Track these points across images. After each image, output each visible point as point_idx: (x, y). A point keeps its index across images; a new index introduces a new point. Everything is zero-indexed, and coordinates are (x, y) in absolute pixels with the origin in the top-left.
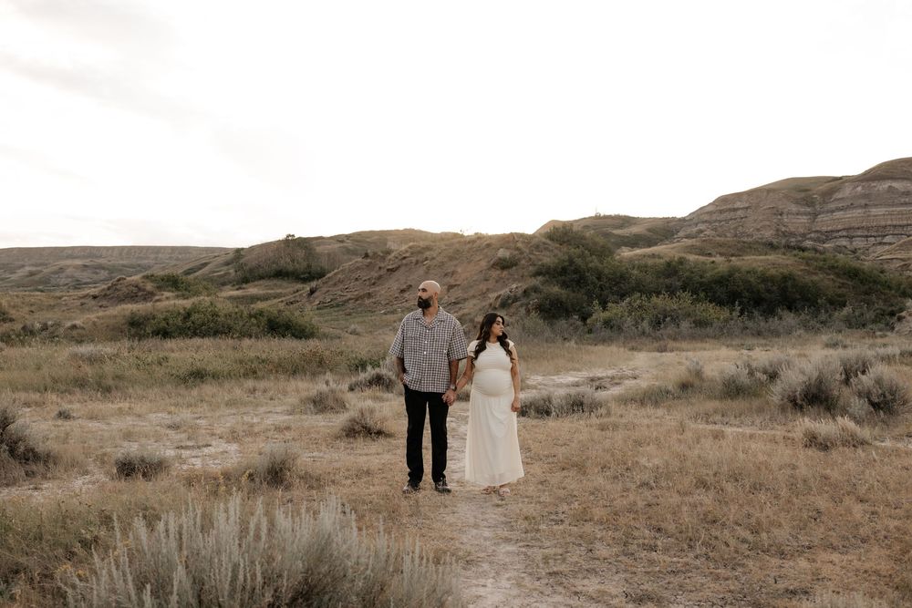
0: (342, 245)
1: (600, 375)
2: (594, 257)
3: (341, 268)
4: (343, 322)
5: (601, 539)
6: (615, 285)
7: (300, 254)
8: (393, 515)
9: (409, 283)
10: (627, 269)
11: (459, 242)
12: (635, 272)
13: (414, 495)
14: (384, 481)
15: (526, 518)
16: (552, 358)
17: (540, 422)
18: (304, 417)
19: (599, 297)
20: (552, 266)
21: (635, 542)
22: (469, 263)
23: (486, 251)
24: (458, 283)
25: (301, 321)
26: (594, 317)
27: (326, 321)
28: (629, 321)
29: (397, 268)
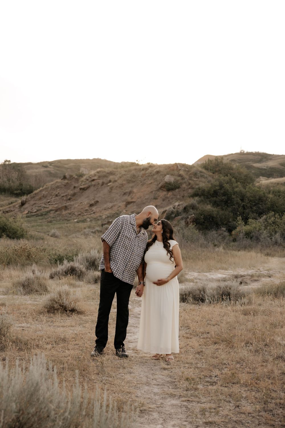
0: (46, 169)
1: (242, 273)
2: (239, 183)
3: (45, 187)
4: (46, 228)
5: (246, 398)
6: (255, 205)
7: (15, 175)
8: (84, 372)
9: (96, 199)
10: (264, 193)
11: (135, 169)
12: (271, 196)
13: (99, 359)
14: (77, 347)
15: (187, 379)
16: (205, 259)
17: (197, 307)
18: (16, 297)
19: (242, 214)
20: (206, 189)
21: (273, 401)
22: (143, 185)
23: (155, 177)
24: (133, 200)
25: (15, 226)
26: (238, 229)
27: (33, 226)
28: (265, 233)
29: (88, 188)
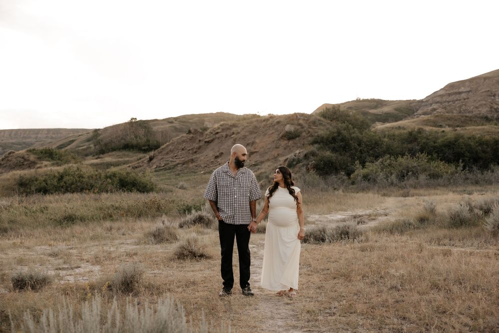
0: (171, 125)
1: (360, 214)
2: (356, 129)
3: (171, 142)
4: (174, 180)
5: (362, 325)
6: (371, 149)
7: (141, 132)
8: (212, 311)
9: (221, 151)
10: (379, 138)
11: (257, 121)
12: (386, 140)
13: (226, 298)
14: (205, 288)
15: (308, 312)
16: (326, 202)
17: (318, 247)
18: (147, 246)
19: (360, 158)
20: (325, 136)
21: (387, 327)
22: (265, 135)
23: (276, 127)
24: (256, 150)
25: (144, 180)
26: (356, 173)
27: (162, 180)
28: (381, 175)
29: (212, 141)
